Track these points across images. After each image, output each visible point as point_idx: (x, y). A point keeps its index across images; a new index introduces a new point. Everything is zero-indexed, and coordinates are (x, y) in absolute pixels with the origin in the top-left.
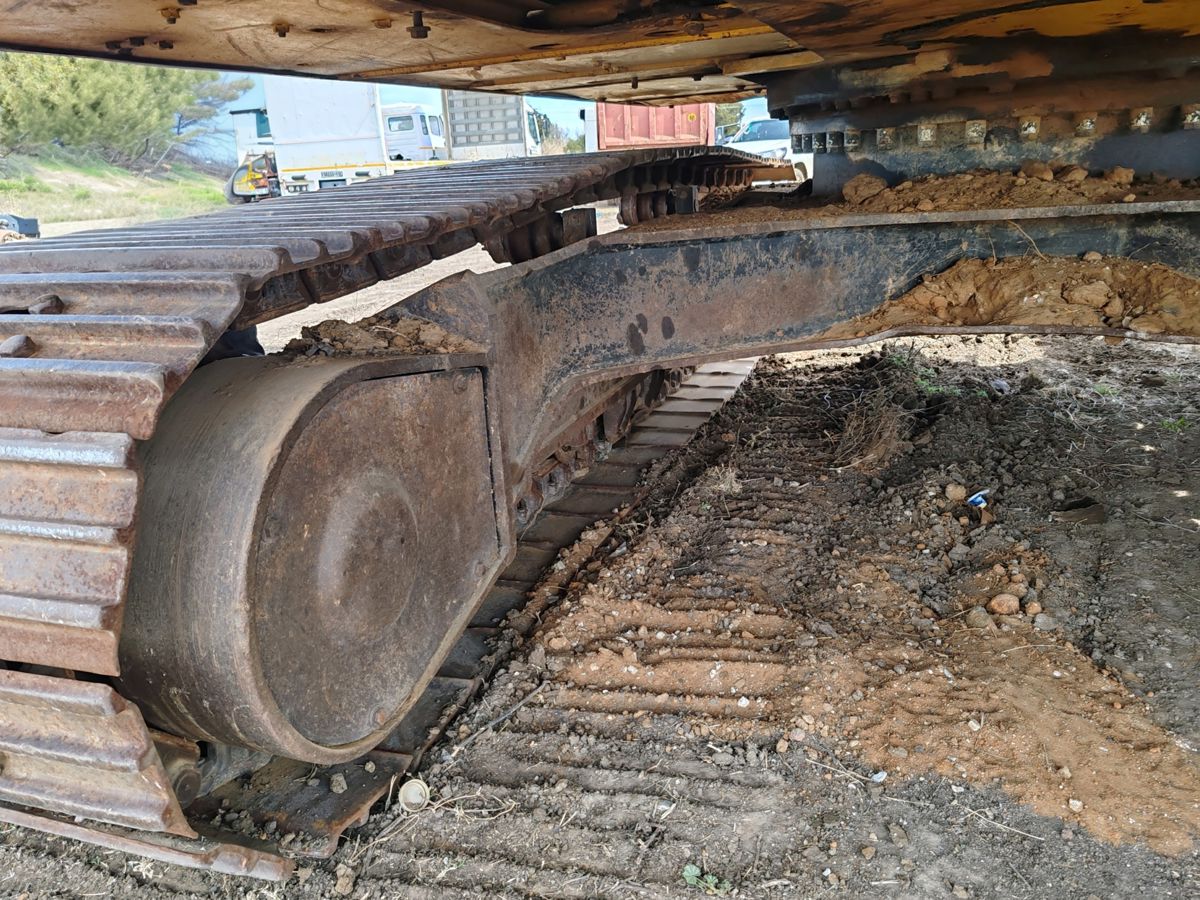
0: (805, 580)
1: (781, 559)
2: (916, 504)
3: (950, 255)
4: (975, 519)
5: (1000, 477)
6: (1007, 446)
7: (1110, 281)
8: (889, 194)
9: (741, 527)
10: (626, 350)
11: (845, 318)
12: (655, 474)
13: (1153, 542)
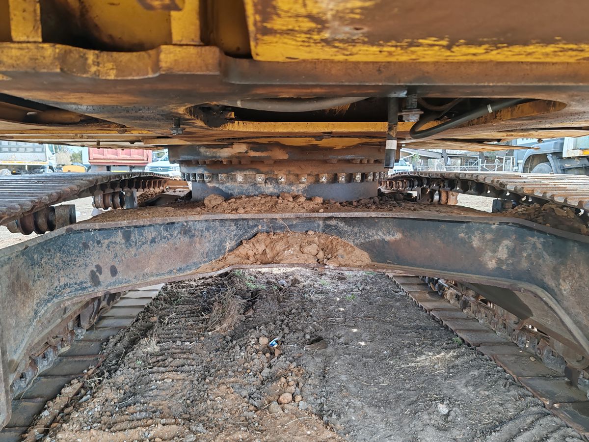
0: (191, 399)
1: (179, 388)
2: (246, 348)
3: (254, 231)
4: (272, 354)
5: (283, 330)
6: (286, 313)
7: (318, 243)
8: (225, 204)
9: (158, 372)
10: (89, 284)
11: (207, 261)
12: (111, 345)
13: (345, 355)
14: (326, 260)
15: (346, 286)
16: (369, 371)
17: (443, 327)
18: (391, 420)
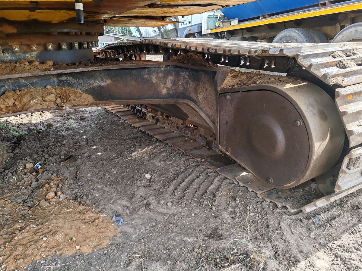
3: (2, 90)
4: (37, 172)
5: (44, 157)
6: (45, 146)
7: (55, 93)
13: (89, 163)
14: (63, 103)
15: (86, 123)
16: (105, 168)
17: (147, 135)
18: (119, 190)
